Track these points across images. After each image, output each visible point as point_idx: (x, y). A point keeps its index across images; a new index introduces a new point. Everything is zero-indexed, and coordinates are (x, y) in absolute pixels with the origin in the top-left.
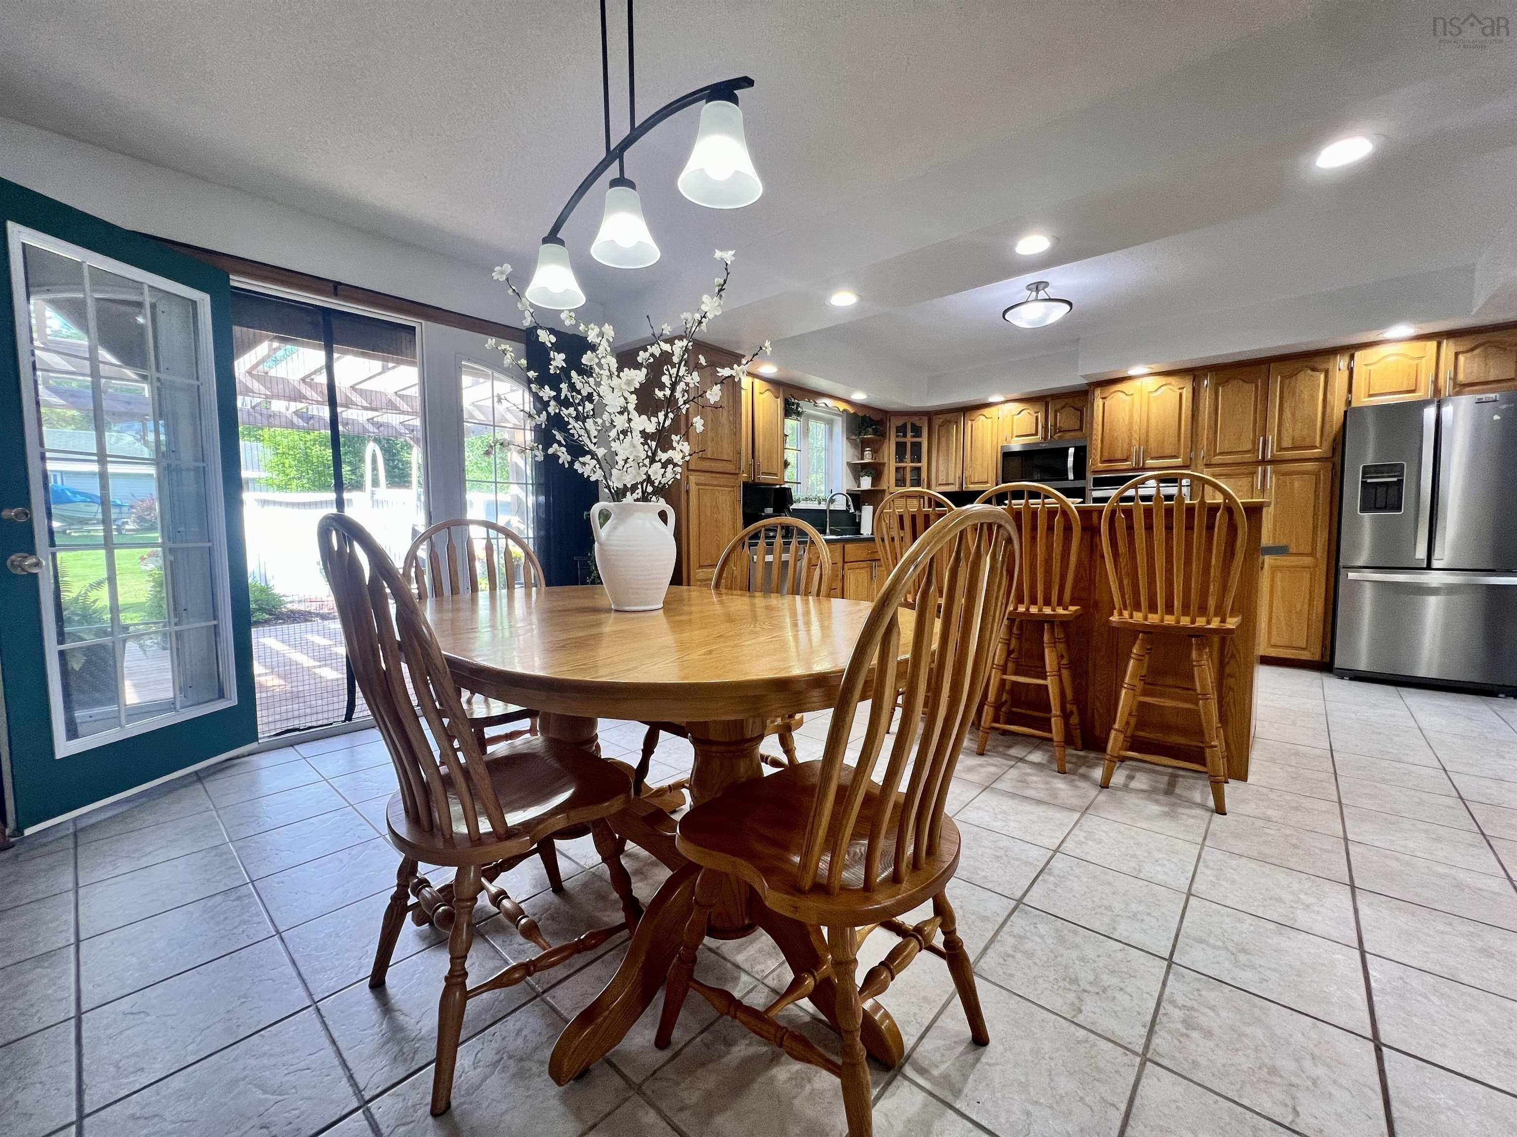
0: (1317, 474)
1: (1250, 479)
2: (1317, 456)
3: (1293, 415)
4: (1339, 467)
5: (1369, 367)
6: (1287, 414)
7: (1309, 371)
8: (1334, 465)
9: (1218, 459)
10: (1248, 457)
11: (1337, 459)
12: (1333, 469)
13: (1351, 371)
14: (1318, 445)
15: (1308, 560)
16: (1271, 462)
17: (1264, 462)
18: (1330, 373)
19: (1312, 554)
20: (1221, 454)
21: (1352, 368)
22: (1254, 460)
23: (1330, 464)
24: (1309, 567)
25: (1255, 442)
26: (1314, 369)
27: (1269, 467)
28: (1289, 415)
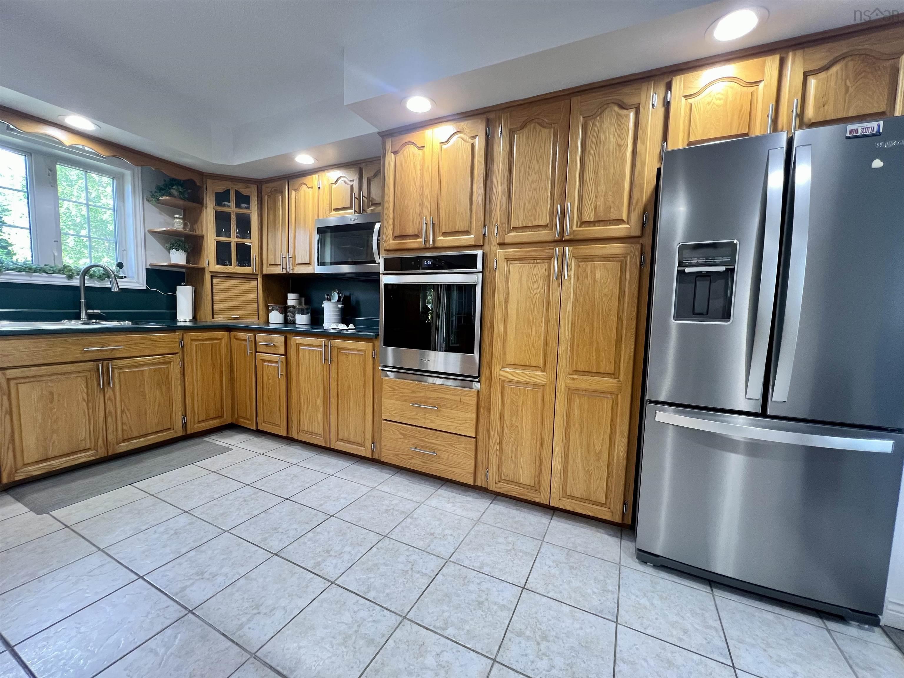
0: (621, 260)
1: (546, 265)
2: (622, 234)
3: (596, 173)
4: (648, 250)
5: (690, 101)
6: (589, 174)
7: (616, 109)
8: (642, 246)
9: (512, 236)
10: (544, 235)
11: (647, 240)
12: (642, 254)
13: (667, 105)
14: (625, 218)
15: (609, 383)
16: (570, 242)
17: (562, 241)
18: (641, 110)
19: (615, 375)
20: (516, 229)
21: (668, 103)
22: (550, 238)
23: (639, 246)
24: (611, 393)
25: (552, 213)
26: (623, 106)
27: (567, 249)
28: (592, 175)
